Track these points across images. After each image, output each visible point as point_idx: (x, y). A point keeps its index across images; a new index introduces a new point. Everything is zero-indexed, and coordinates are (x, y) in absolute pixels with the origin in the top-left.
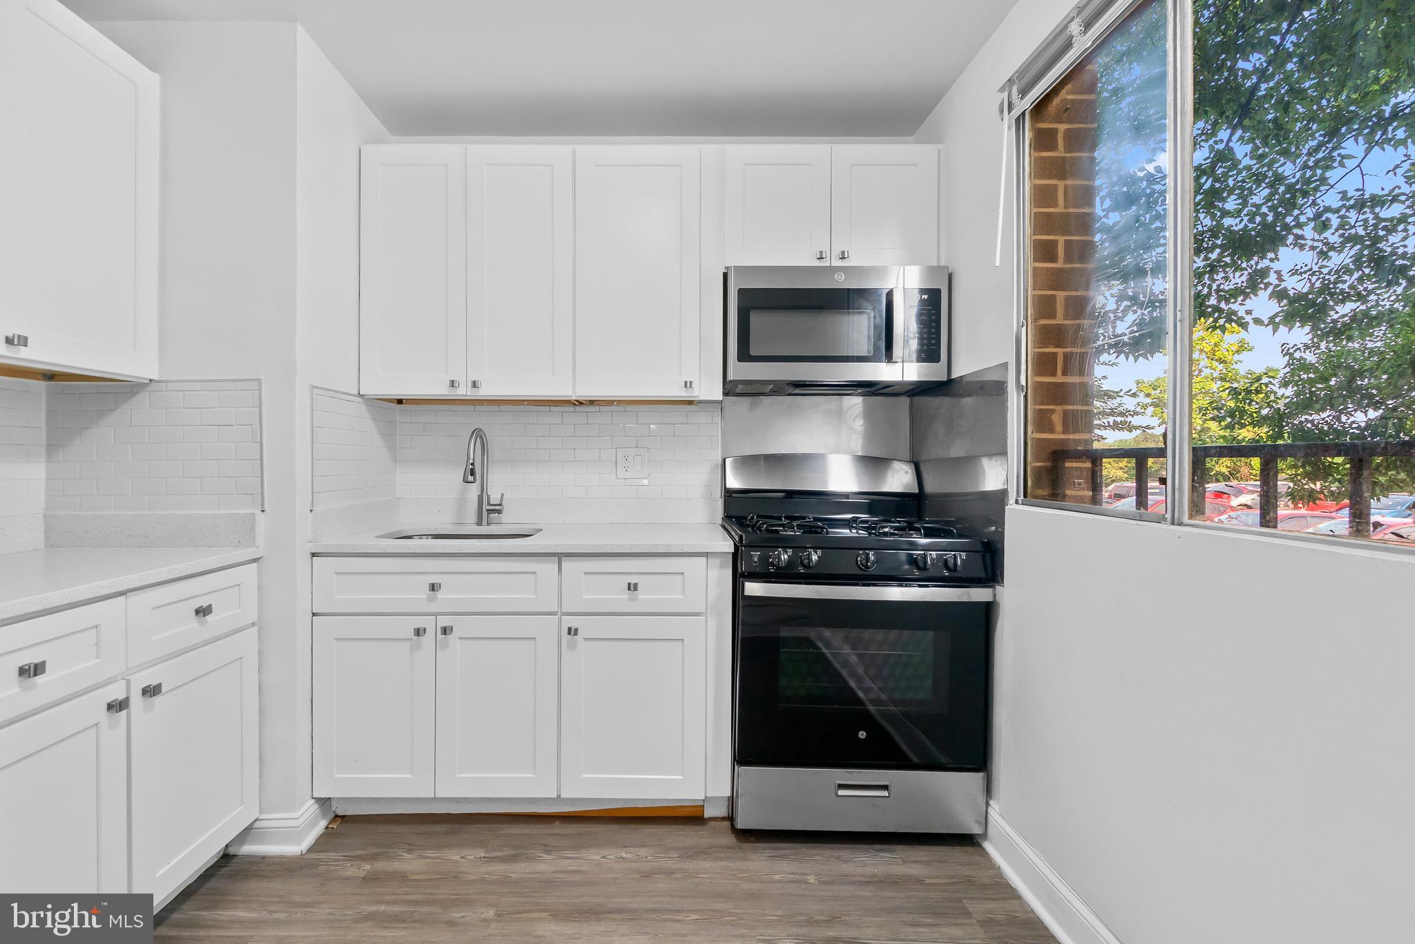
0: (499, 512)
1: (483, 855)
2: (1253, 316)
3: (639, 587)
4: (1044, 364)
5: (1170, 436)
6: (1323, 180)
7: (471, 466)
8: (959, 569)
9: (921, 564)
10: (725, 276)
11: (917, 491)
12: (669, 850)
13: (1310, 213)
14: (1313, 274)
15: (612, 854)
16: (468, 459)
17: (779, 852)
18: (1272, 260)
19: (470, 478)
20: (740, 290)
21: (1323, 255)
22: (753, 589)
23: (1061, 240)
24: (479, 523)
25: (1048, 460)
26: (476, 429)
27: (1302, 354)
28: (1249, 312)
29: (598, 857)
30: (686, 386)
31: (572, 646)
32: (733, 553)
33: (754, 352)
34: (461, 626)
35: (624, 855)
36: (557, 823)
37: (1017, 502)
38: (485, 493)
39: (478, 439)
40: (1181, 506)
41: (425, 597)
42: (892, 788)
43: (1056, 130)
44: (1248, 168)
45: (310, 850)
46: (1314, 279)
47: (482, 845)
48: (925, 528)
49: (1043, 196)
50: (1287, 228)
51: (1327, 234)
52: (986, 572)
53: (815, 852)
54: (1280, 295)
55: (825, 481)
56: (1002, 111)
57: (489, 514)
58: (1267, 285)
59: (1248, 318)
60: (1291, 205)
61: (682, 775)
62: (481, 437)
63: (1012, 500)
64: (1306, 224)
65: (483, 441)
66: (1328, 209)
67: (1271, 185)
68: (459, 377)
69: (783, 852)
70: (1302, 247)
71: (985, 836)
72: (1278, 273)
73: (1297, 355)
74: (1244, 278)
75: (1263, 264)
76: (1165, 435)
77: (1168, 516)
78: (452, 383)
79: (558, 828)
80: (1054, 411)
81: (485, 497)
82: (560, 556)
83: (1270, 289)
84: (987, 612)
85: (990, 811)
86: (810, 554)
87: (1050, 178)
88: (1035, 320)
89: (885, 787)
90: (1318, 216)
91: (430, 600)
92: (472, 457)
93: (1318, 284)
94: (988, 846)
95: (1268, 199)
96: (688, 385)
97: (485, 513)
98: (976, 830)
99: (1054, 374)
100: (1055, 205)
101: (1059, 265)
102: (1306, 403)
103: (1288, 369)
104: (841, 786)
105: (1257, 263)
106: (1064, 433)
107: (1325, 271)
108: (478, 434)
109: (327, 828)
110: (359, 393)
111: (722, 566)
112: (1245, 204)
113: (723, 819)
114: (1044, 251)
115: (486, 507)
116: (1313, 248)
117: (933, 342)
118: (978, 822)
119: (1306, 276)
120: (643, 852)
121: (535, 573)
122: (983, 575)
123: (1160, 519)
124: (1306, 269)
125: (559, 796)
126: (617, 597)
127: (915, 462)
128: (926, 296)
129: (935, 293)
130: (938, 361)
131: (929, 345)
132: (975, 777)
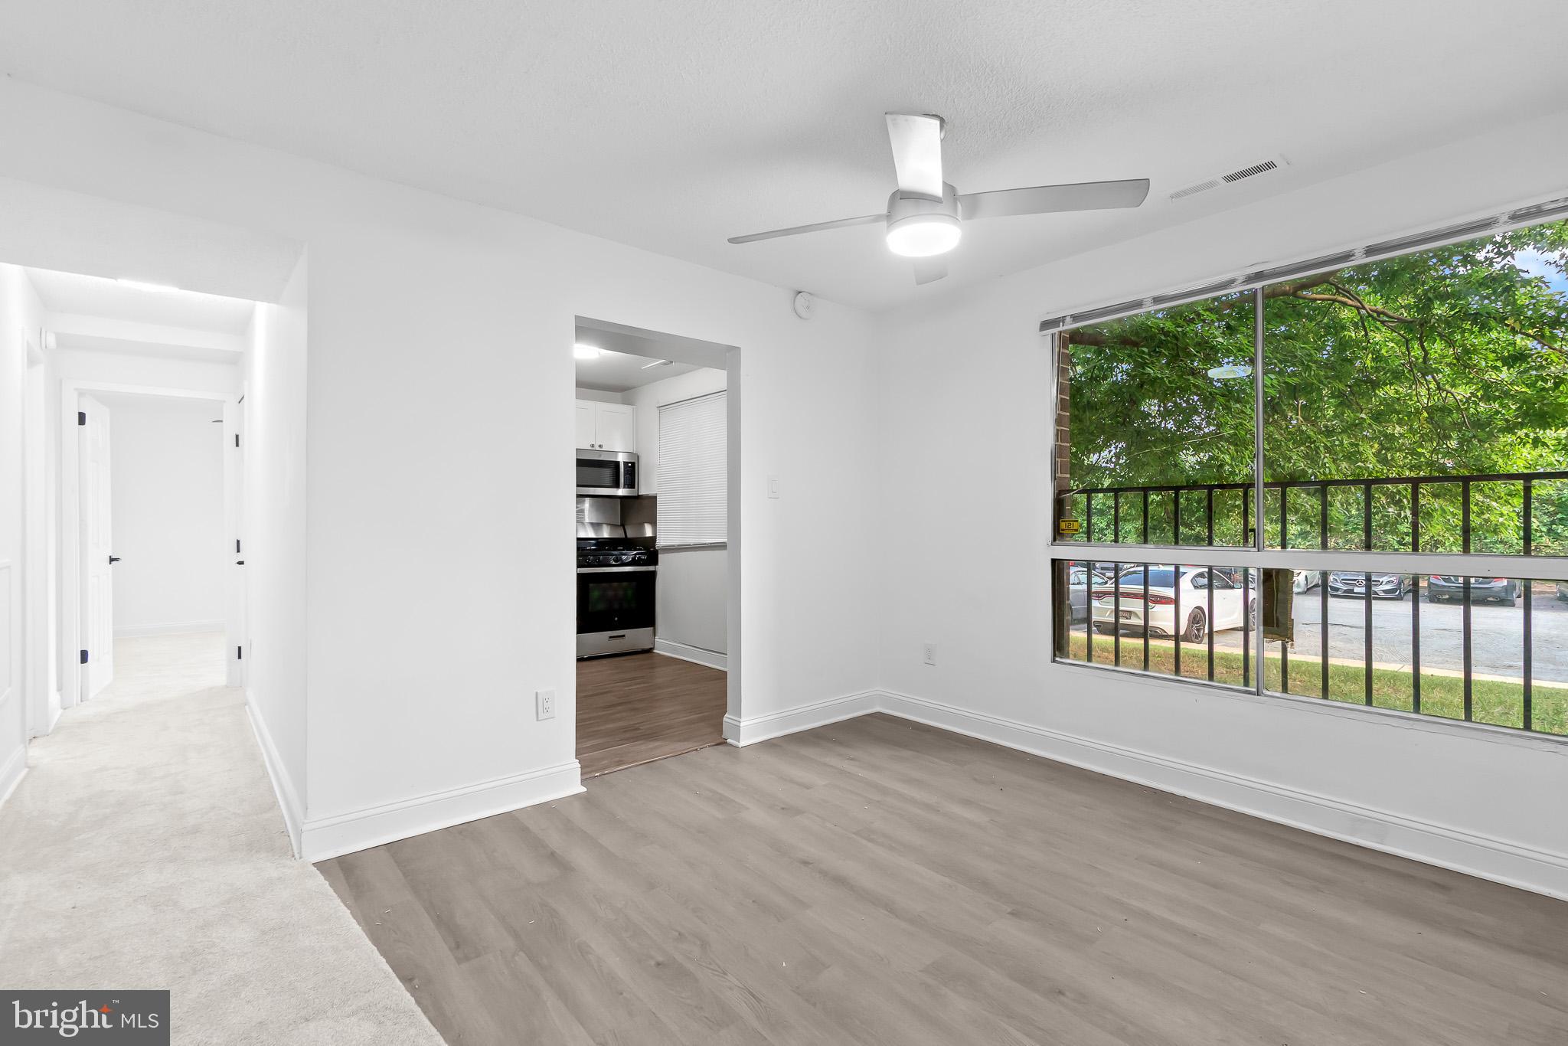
8: (645, 561)
9: (634, 560)
11: (624, 536)
33: (589, 483)
42: (626, 636)
48: (634, 549)
52: (652, 561)
71: (654, 647)
84: (653, 573)
85: (656, 638)
89: (623, 636)
94: (656, 650)
98: (650, 646)
104: (610, 638)
117: (633, 481)
118: (652, 642)
127: (623, 525)
128: (630, 465)
129: (633, 464)
130: (634, 488)
131: (631, 483)
132: (650, 629)
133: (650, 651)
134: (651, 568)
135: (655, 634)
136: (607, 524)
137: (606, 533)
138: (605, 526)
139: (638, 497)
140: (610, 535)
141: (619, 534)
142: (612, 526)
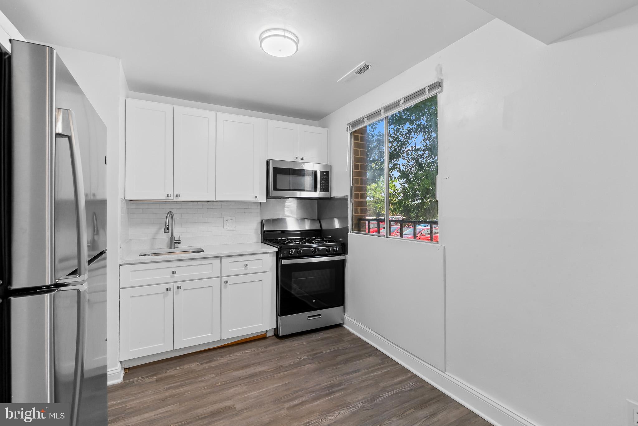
0: (179, 243)
1: (198, 364)
2: (394, 176)
3: (249, 265)
4: (356, 196)
5: (385, 219)
6: (408, 142)
7: (167, 227)
8: (338, 251)
9: (328, 250)
10: (268, 162)
11: (320, 229)
12: (261, 347)
13: (406, 150)
14: (406, 166)
15: (243, 353)
16: (166, 224)
17: (293, 340)
18: (398, 161)
19: (167, 231)
20: (274, 168)
21: (408, 161)
22: (284, 262)
23: (360, 164)
24: (171, 248)
25: (357, 221)
26: (169, 212)
27: (404, 184)
28: (393, 175)
29: (239, 354)
30: (255, 198)
31: (225, 287)
32: (277, 252)
33: (277, 187)
34: (184, 285)
35: (247, 352)
36: (218, 350)
37: (351, 232)
38: (173, 236)
39: (170, 215)
40: (388, 233)
41: (169, 276)
42: (322, 315)
43: (358, 136)
44: (393, 136)
45: (124, 380)
46: (406, 167)
47: (196, 361)
48: (328, 240)
49: (355, 153)
50: (401, 154)
51: (409, 156)
52: (343, 252)
53: (302, 337)
54: (400, 171)
55: (286, 227)
56: (347, 130)
57: (175, 244)
58: (397, 168)
59: (393, 177)
60: (402, 147)
61: (262, 324)
62: (172, 215)
63: (350, 232)
64: (405, 153)
65: (172, 216)
66: (409, 150)
67: (398, 142)
68: (170, 193)
69: (294, 339)
70: (404, 159)
71: (343, 323)
72: (399, 165)
73: (403, 184)
74: (392, 165)
75: (396, 162)
76: (385, 218)
77: (385, 236)
78: (168, 195)
79: (219, 351)
80: (358, 208)
81: (173, 238)
82: (221, 257)
83: (398, 169)
84: (343, 262)
85: (345, 316)
86: (292, 250)
87: (357, 148)
88: (354, 184)
89: (320, 315)
90: (407, 151)
91: (172, 277)
92: (168, 223)
93: (407, 169)
94: (345, 326)
95: (397, 145)
96: (256, 197)
97: (173, 244)
98: (341, 322)
99: (358, 199)
100: (358, 155)
101: (359, 170)
102: (406, 198)
103: (401, 188)
104: (309, 317)
105: (395, 162)
106: (361, 214)
107: (408, 166)
108: (170, 214)
109: (124, 373)
110: (125, 199)
111: (273, 256)
112: (392, 145)
113: (273, 336)
114: (356, 167)
115: (174, 241)
116: (406, 160)
117: (327, 186)
118: (342, 320)
119: (405, 166)
120: (253, 349)
121: (212, 264)
122: (342, 252)
123: (384, 236)
124: (405, 165)
125: (221, 340)
126: (242, 270)
127: (319, 220)
128: (325, 173)
129: (327, 172)
130: (328, 192)
131: (326, 187)
132: (341, 308)
133: (339, 326)
134: (342, 258)
135: (344, 311)
136: (308, 219)
137: (307, 226)
138: (306, 220)
139: (331, 199)
140: (310, 228)
141: (316, 227)
142: (312, 220)
